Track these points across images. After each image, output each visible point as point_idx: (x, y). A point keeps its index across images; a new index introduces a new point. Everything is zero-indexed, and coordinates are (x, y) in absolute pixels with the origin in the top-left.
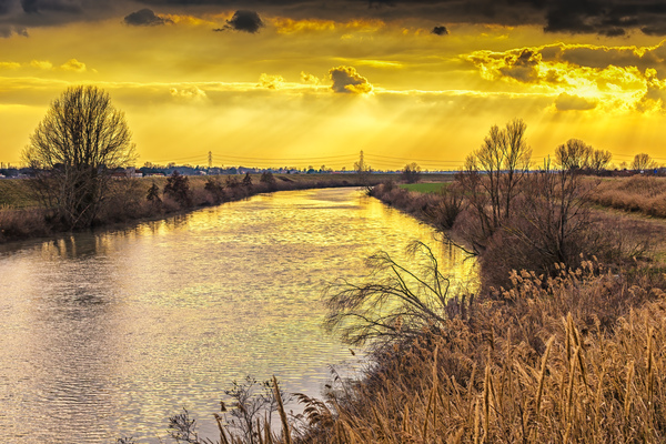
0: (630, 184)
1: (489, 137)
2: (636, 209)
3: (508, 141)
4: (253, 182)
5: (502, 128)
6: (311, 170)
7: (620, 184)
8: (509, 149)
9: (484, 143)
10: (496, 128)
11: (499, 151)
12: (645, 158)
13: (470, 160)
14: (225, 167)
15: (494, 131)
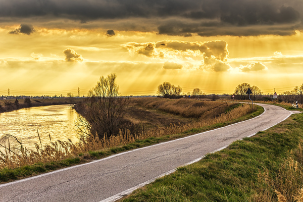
0: (179, 102)
1: (100, 81)
2: (178, 114)
3: (108, 83)
4: (19, 103)
5: (106, 77)
6: (55, 97)
7: (174, 102)
8: (109, 86)
9: (97, 84)
10: (103, 77)
11: (105, 88)
12: (198, 90)
13: (91, 92)
14: (15, 96)
15: (102, 79)
